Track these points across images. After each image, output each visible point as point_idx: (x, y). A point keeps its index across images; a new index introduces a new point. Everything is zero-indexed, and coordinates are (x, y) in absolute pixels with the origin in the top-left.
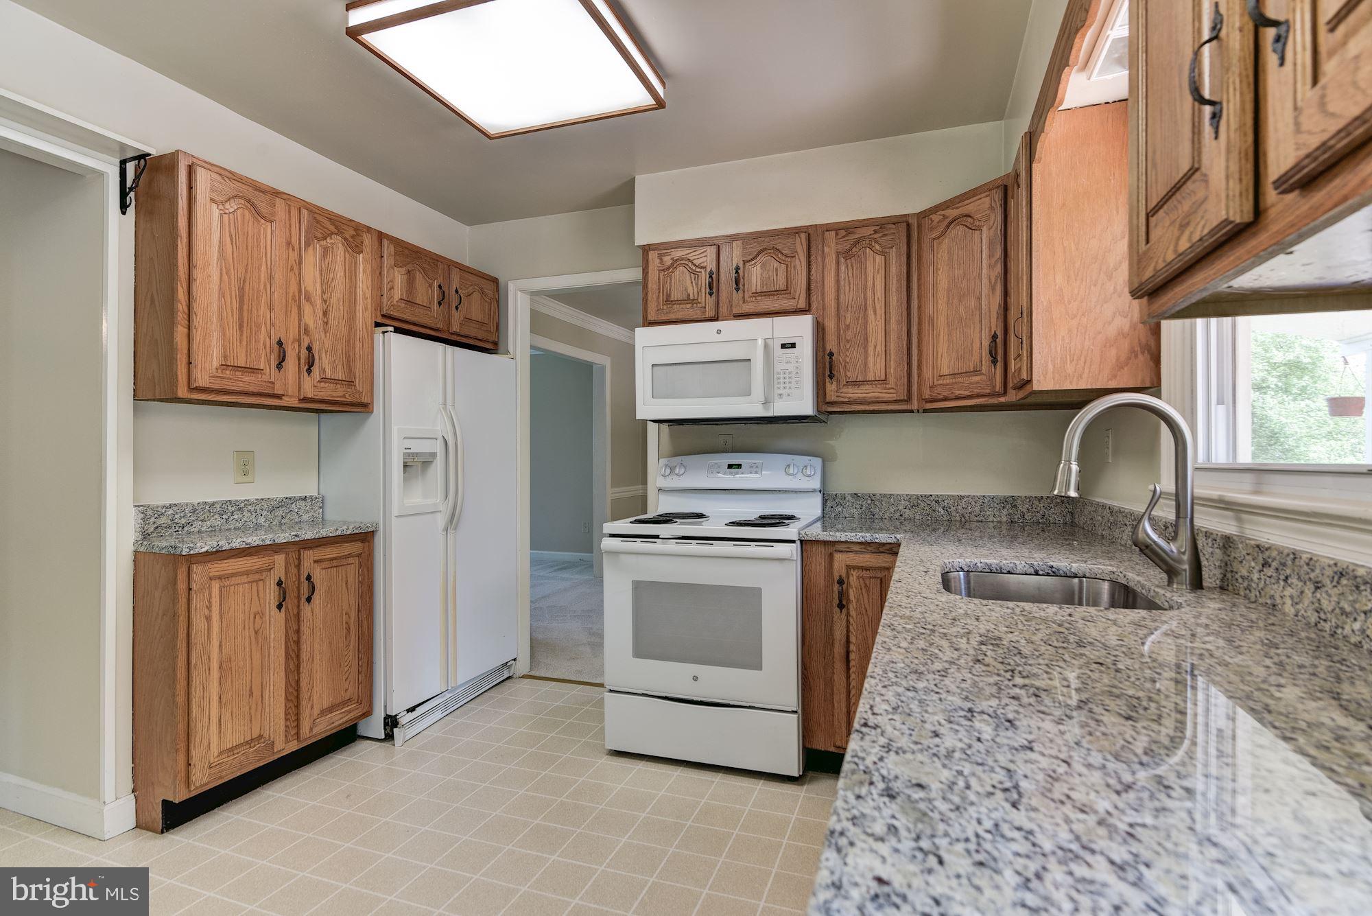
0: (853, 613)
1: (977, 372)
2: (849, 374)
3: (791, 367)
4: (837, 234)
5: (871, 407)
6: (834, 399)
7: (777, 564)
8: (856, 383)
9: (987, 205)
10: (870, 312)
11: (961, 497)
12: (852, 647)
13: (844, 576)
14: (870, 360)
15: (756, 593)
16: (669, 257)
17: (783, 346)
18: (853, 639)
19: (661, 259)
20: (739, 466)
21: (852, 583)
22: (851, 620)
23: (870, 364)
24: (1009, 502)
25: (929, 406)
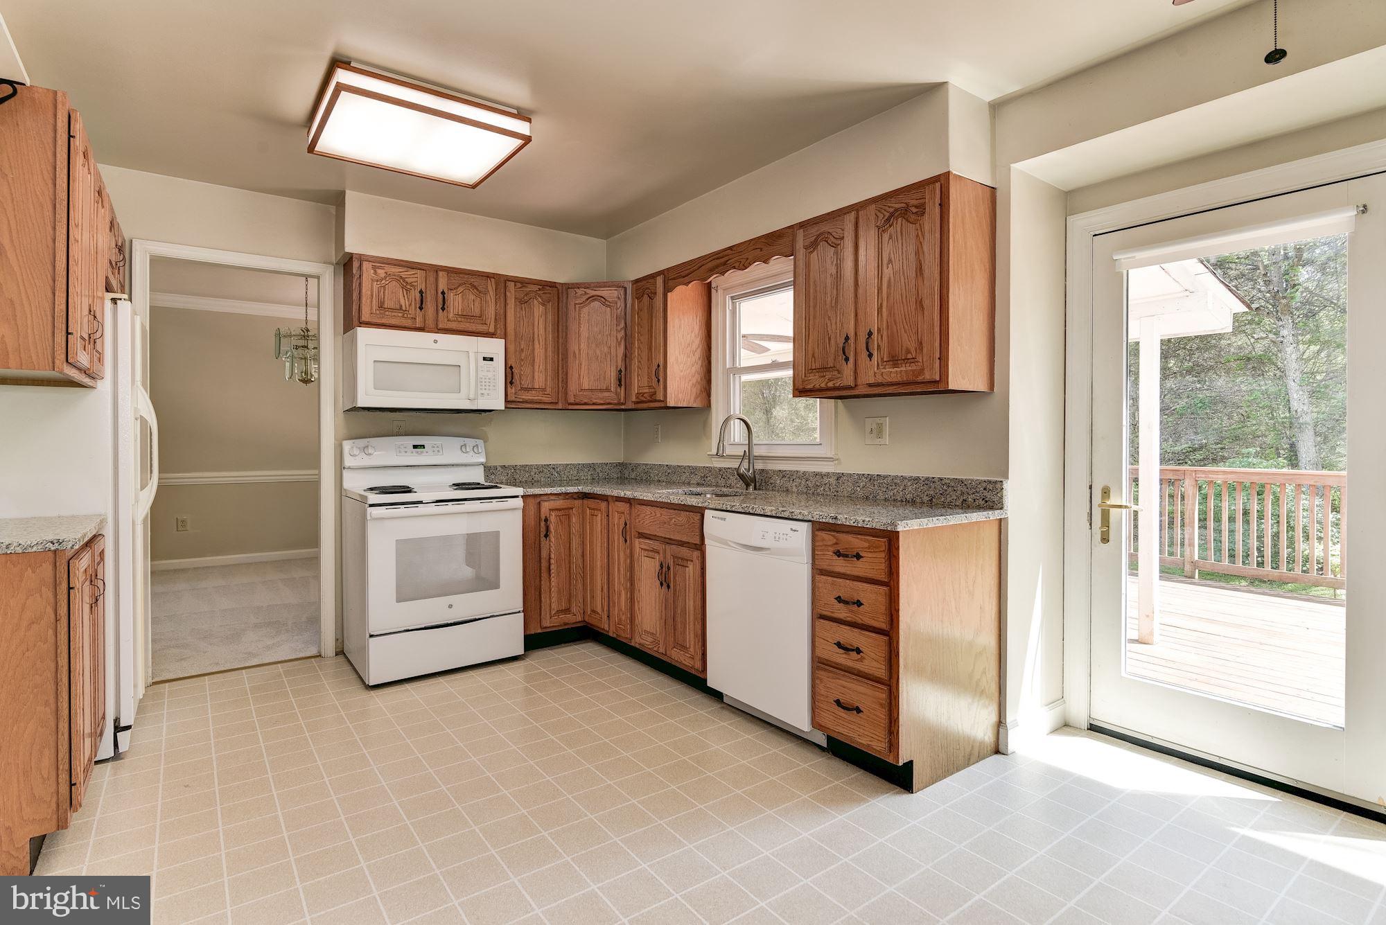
0: (553, 539)
1: (608, 390)
2: (523, 383)
3: (490, 375)
4: (515, 285)
5: (538, 406)
6: (513, 399)
7: (509, 512)
8: (527, 389)
9: (616, 295)
10: (536, 342)
11: (568, 465)
12: (552, 561)
13: (548, 516)
14: (536, 374)
15: (496, 535)
16: (383, 271)
17: (485, 359)
18: (552, 556)
19: (375, 271)
20: (423, 446)
21: (552, 520)
22: (552, 544)
23: (536, 377)
24: (591, 466)
25: (570, 407)
